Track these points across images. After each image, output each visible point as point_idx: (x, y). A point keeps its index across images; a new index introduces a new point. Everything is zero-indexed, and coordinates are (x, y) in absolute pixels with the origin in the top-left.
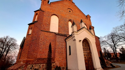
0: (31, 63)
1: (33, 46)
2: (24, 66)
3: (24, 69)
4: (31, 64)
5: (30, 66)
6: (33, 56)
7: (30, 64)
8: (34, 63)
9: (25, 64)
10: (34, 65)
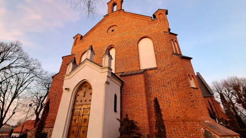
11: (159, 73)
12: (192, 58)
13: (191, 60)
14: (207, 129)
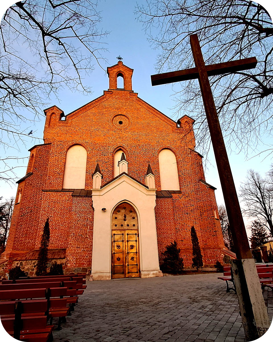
0: (19, 258)
1: (23, 226)
2: (6, 263)
3: (6, 268)
4: (20, 260)
5: (17, 264)
6: (24, 245)
7: (17, 261)
8: (24, 258)
9: (8, 259)
10: (24, 262)
11: (183, 198)
12: (216, 189)
13: (215, 190)
14: (226, 254)
